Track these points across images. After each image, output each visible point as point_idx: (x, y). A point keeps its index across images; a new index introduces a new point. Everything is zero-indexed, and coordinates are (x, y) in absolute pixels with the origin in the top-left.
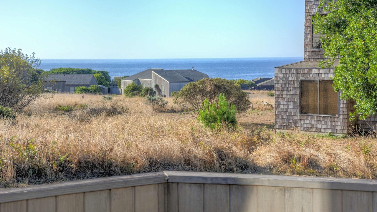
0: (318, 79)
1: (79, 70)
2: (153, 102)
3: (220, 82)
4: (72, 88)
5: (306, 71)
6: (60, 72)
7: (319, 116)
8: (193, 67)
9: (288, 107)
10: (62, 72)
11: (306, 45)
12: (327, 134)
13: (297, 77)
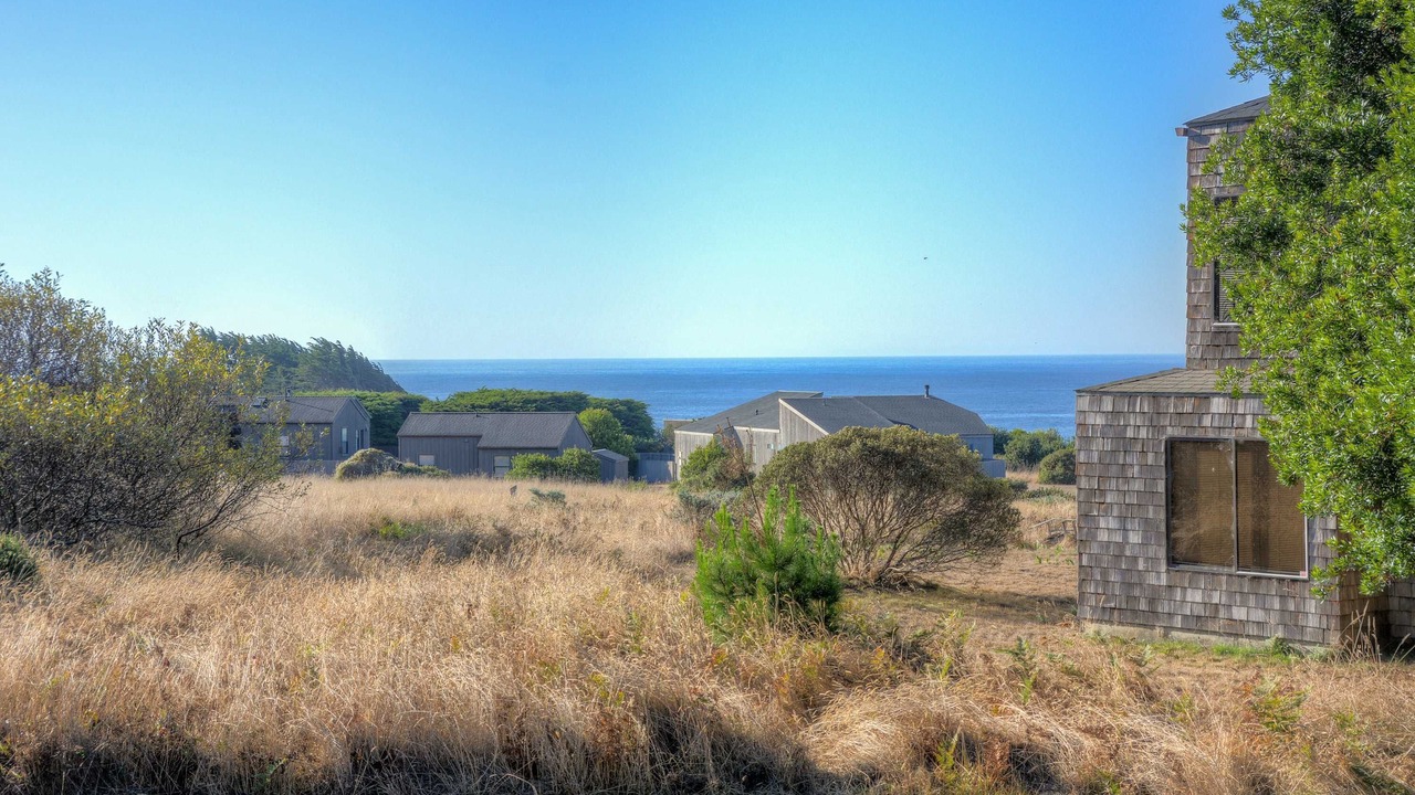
0: (1230, 435)
1: (544, 397)
2: (698, 511)
3: (902, 443)
4: (500, 460)
5: (1188, 407)
6: (479, 402)
7: (1238, 576)
8: (927, 387)
9: (1125, 538)
10: (486, 403)
11: (1193, 309)
12: (1269, 643)
13: (1155, 427)
